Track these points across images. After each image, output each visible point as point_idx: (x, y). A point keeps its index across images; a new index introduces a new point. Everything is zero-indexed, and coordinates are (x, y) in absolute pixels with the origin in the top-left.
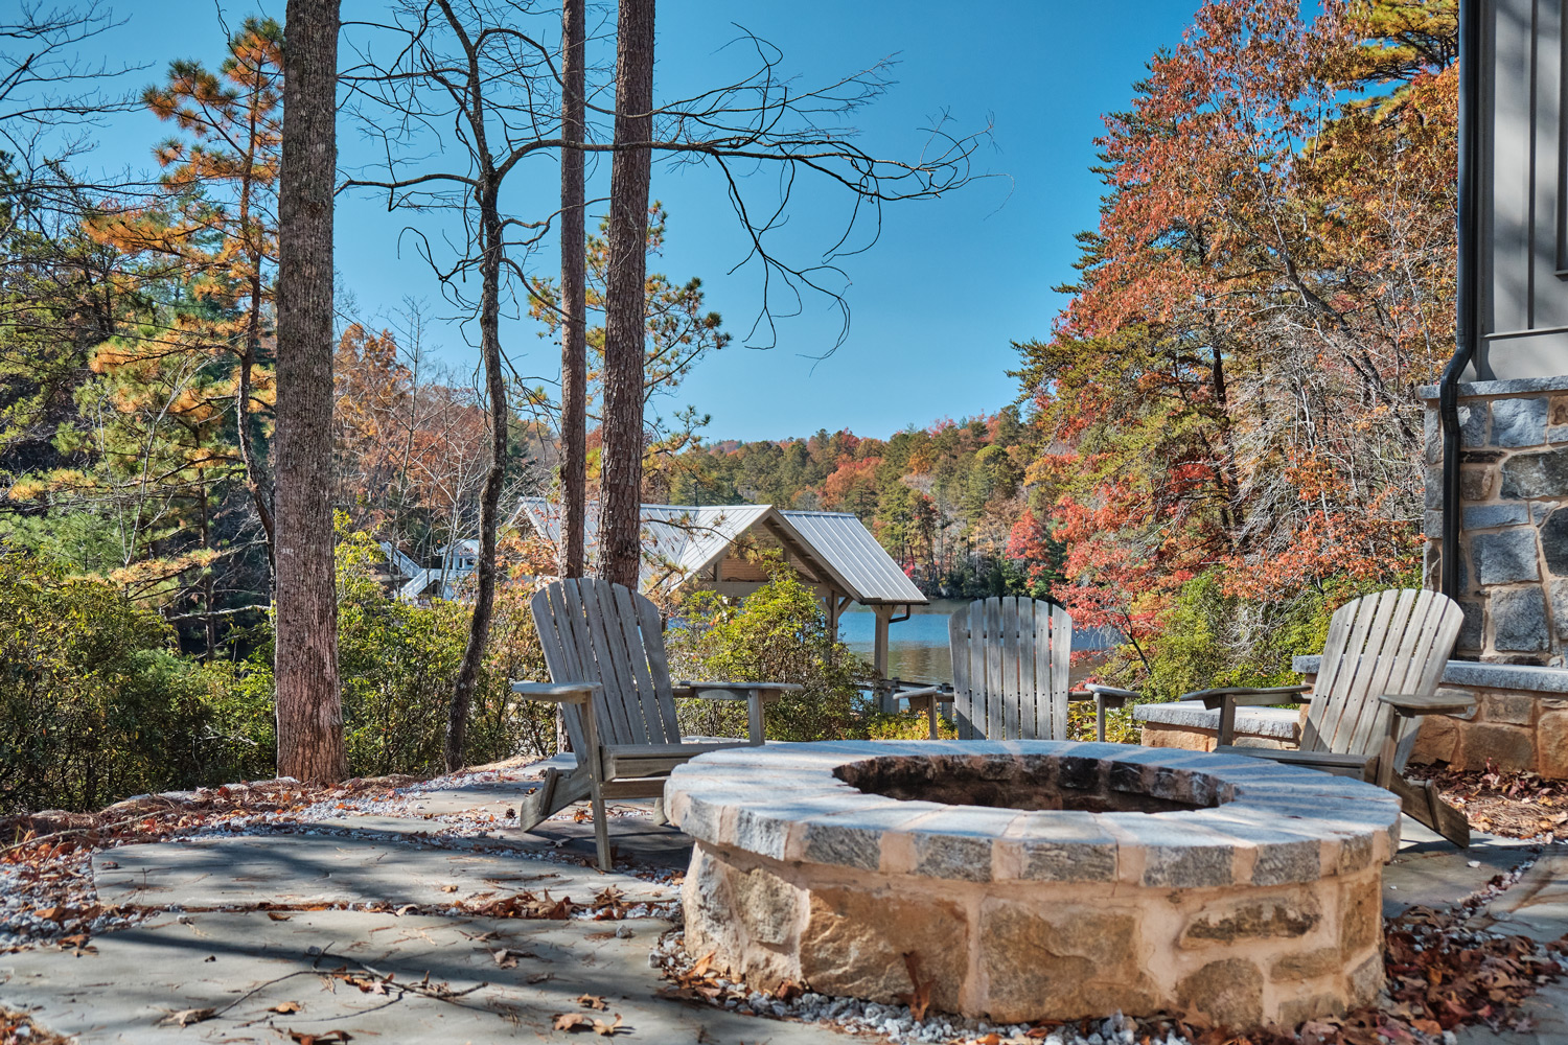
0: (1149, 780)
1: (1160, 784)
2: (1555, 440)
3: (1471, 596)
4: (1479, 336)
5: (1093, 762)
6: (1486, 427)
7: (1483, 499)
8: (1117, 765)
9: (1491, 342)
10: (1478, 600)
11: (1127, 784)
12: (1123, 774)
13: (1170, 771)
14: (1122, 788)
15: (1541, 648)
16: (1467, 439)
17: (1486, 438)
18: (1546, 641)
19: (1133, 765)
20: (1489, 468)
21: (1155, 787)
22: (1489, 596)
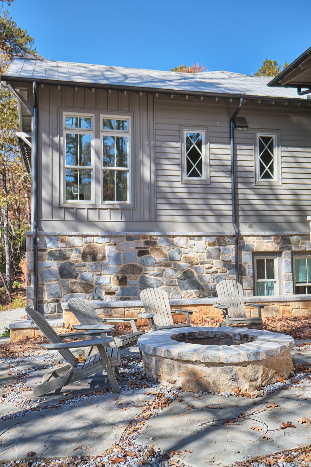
0: (197, 335)
1: (200, 335)
2: (61, 247)
3: (40, 285)
4: (39, 220)
5: (184, 334)
6: (43, 243)
7: (43, 260)
8: (190, 333)
9: (42, 222)
10: (42, 286)
11: (192, 337)
12: (191, 335)
13: (202, 332)
14: (191, 338)
15: (59, 297)
16: (39, 246)
17: (43, 245)
18: (60, 295)
19: (193, 332)
20: (44, 253)
21: (198, 336)
22: (45, 285)
